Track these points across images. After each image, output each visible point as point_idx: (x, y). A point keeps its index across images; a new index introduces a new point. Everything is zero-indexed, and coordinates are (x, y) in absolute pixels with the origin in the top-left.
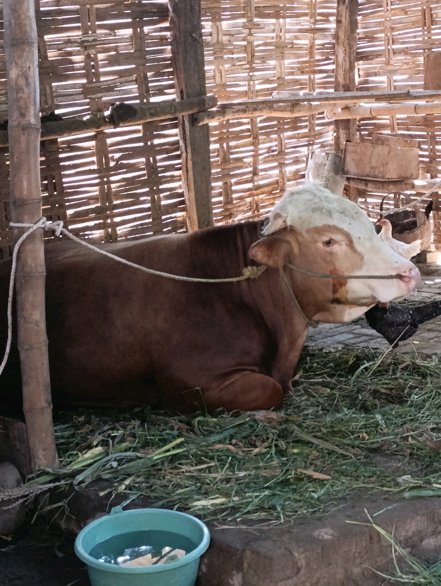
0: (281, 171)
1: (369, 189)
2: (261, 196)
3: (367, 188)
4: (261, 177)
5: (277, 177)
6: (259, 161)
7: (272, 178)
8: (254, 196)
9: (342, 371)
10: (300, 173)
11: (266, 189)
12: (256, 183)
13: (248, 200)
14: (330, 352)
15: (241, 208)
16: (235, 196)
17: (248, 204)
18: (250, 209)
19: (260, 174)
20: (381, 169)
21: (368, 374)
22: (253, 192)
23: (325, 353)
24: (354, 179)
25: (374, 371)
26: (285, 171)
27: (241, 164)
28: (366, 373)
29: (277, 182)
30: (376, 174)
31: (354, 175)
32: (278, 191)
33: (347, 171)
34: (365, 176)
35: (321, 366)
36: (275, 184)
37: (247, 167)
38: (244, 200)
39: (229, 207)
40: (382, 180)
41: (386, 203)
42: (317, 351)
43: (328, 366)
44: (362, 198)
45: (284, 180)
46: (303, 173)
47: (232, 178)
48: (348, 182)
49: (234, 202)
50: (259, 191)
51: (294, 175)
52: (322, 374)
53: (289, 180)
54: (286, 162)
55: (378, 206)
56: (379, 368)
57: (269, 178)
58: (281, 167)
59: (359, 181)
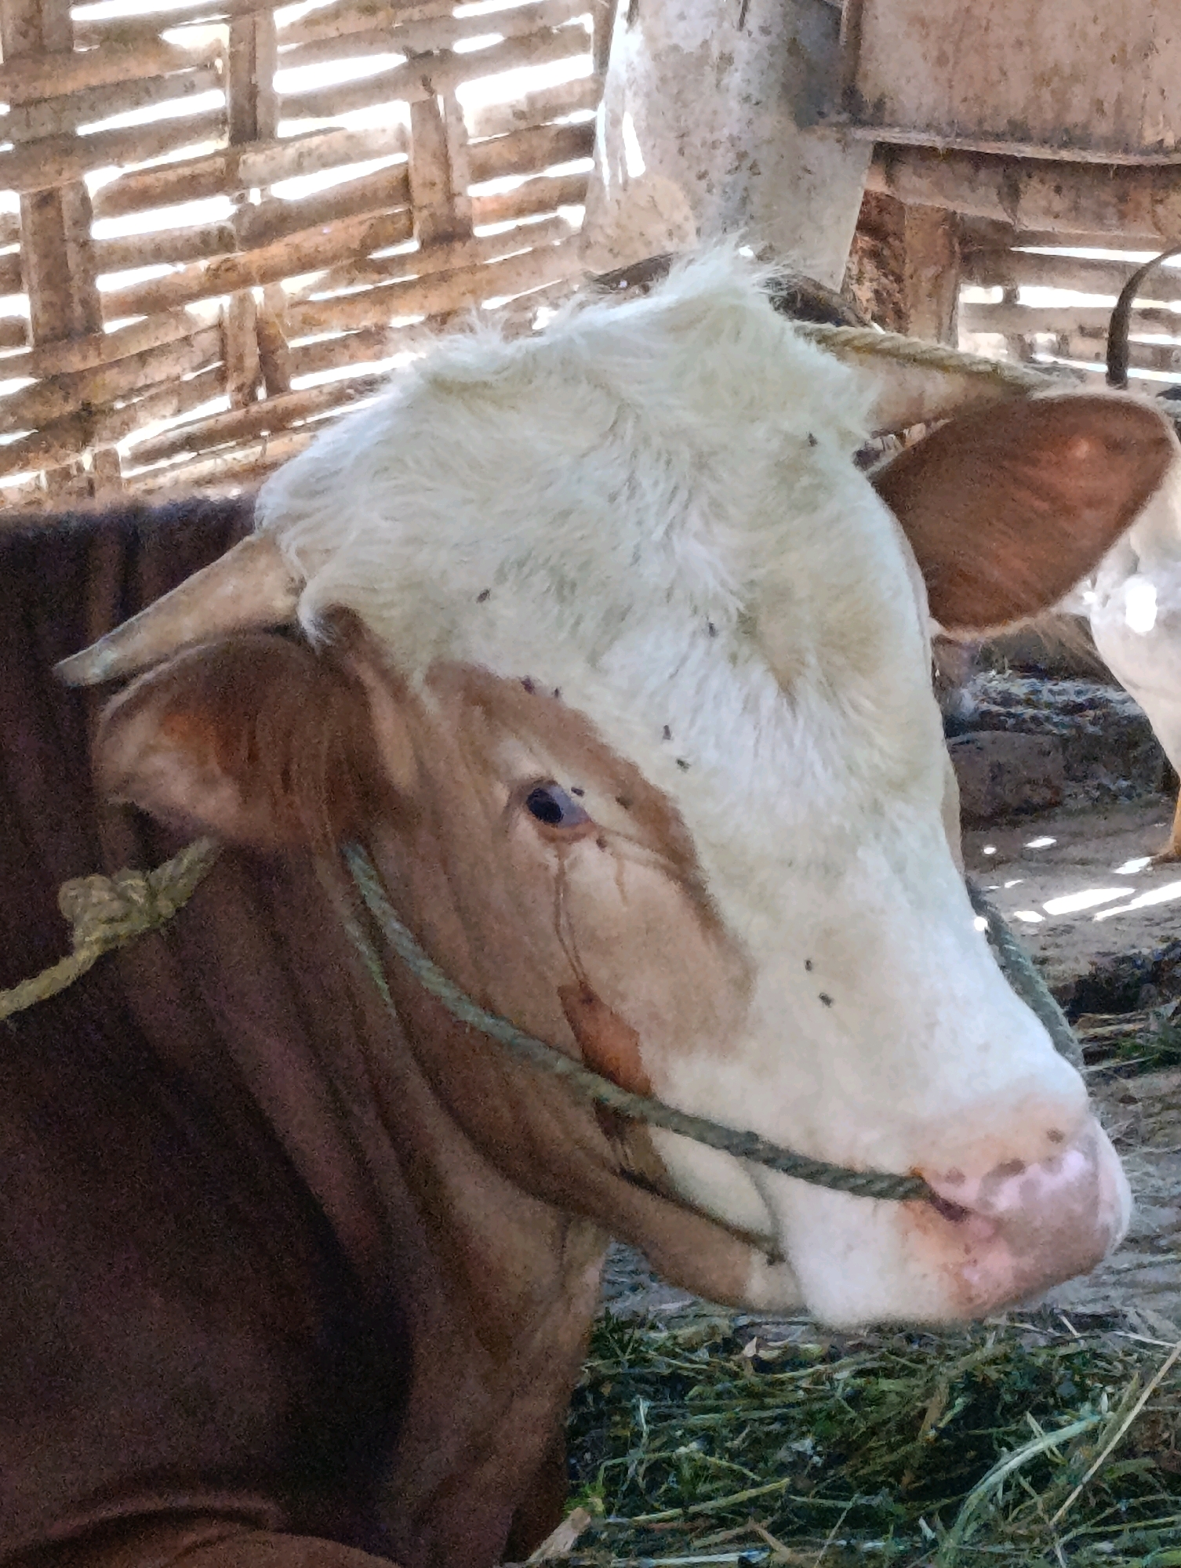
0: (425, 111)
1: (1030, 224)
2: (293, 286)
3: (1013, 212)
4: (291, 152)
5: (403, 146)
6: (272, 40)
7: (366, 155)
8: (246, 281)
9: (872, 1489)
10: (562, 121)
11: (328, 234)
12: (255, 197)
13: (206, 310)
14: (793, 1359)
15: (159, 371)
16: (110, 284)
17: (208, 341)
18: (221, 376)
19: (286, 128)
20: (1110, 87)
21: (1052, 1509)
22: (240, 256)
23: (761, 1366)
24: (926, 153)
25: (1094, 1488)
26: (457, 112)
27: (152, 69)
28: (1039, 1501)
29: (403, 186)
30: (1076, 115)
31: (928, 127)
32: (411, 246)
33: (879, 105)
34: (999, 137)
35: (733, 1455)
36: (390, 200)
37: (190, 88)
38: (179, 317)
39: (74, 362)
40: (1118, 159)
41: (1148, 315)
42: (703, 1354)
43: (782, 1455)
44: (987, 281)
45: (446, 165)
46: (578, 117)
47: (90, 165)
48: (890, 179)
49: (110, 327)
50: (277, 251)
51: (515, 134)
52: (739, 1512)
53: (482, 172)
54: (462, 46)
55: (1094, 334)
56: (1130, 1466)
57: (345, 159)
58: (426, 83)
59: (964, 168)
